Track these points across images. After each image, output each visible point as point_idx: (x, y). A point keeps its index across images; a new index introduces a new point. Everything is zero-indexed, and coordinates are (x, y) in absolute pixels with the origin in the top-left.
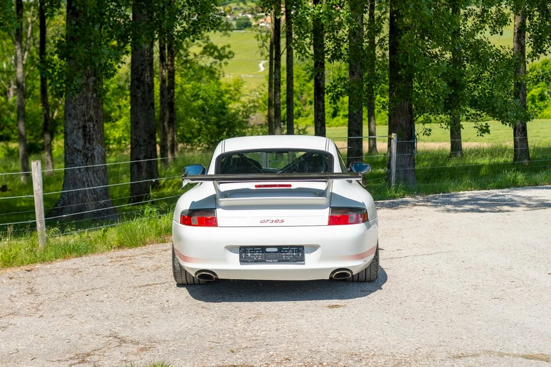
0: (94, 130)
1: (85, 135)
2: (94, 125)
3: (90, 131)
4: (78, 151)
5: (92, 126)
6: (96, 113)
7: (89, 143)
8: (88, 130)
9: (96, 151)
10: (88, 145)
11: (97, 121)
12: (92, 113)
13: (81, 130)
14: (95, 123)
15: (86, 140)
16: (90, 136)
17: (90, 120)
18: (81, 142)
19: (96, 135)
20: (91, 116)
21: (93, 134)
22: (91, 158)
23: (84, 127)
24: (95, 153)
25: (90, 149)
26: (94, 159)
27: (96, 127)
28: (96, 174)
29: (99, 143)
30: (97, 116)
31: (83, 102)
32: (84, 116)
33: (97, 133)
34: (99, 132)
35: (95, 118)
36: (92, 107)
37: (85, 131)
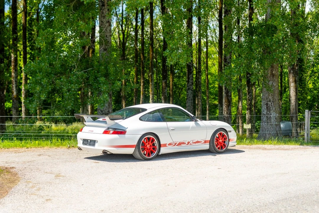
0: (271, 106)
1: (267, 108)
2: (271, 103)
3: (269, 106)
5: (270, 104)
6: (272, 98)
7: (269, 111)
9: (272, 115)
10: (268, 112)
11: (273, 102)
12: (270, 97)
13: (266, 105)
15: (267, 110)
16: (269, 108)
17: (270, 101)
18: (266, 111)
19: (272, 108)
20: (270, 99)
21: (271, 108)
22: (270, 118)
23: (267, 104)
25: (269, 114)
26: (271, 119)
27: (272, 104)
28: (271, 126)
29: (274, 112)
31: (267, 93)
32: (267, 99)
33: (273, 107)
34: (274, 107)
35: (272, 100)
36: (271, 95)
37: (267, 106)
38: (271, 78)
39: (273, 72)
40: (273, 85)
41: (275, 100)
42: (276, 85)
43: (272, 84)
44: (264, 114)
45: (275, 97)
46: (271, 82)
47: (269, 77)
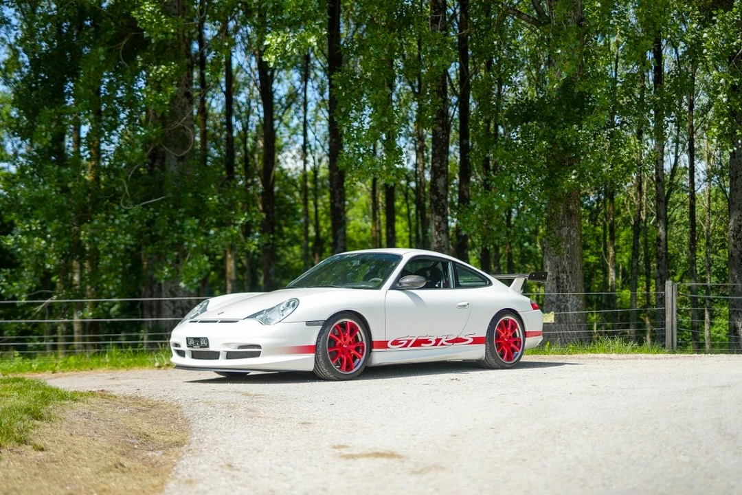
0: (568, 282)
1: (558, 287)
2: (568, 276)
3: (563, 282)
4: (553, 302)
5: (565, 277)
6: (569, 264)
7: (562, 294)
8: (561, 281)
9: (569, 303)
10: (561, 297)
11: (571, 272)
12: (565, 263)
13: (554, 282)
14: (568, 274)
15: (559, 292)
16: (563, 287)
17: (564, 271)
19: (570, 286)
20: (564, 267)
21: (567, 286)
22: (564, 310)
23: (558, 278)
24: (569, 305)
25: (563, 300)
26: (568, 311)
27: (570, 278)
29: (573, 295)
30: (572, 267)
32: (558, 267)
33: (572, 284)
34: (574, 283)
35: (568, 269)
36: (565, 258)
37: (558, 282)
38: (565, 221)
39: (571, 207)
40: (571, 236)
41: (576, 269)
42: (577, 235)
43: (569, 232)
44: (550, 300)
45: (575, 262)
46: (566, 229)
47: (561, 218)
